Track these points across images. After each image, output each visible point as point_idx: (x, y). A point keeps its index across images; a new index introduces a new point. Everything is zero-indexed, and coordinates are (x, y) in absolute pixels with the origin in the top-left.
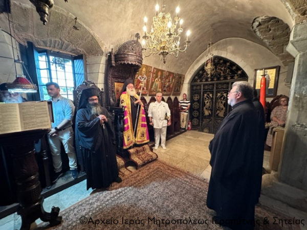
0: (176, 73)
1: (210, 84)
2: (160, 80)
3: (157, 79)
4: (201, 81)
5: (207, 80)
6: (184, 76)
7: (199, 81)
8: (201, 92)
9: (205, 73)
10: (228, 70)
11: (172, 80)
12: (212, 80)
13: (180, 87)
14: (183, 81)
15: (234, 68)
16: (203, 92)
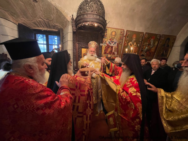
0: (161, 34)
2: (135, 44)
3: (131, 43)
6: (176, 37)
11: (154, 43)
13: (167, 51)
14: (173, 43)
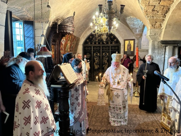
0: (77, 36)
1: (98, 47)
3: (69, 42)
4: (91, 44)
5: (95, 43)
6: (80, 39)
7: (89, 43)
8: (91, 52)
9: (94, 38)
10: (109, 38)
11: (75, 42)
12: (99, 43)
15: (112, 37)
16: (93, 52)
